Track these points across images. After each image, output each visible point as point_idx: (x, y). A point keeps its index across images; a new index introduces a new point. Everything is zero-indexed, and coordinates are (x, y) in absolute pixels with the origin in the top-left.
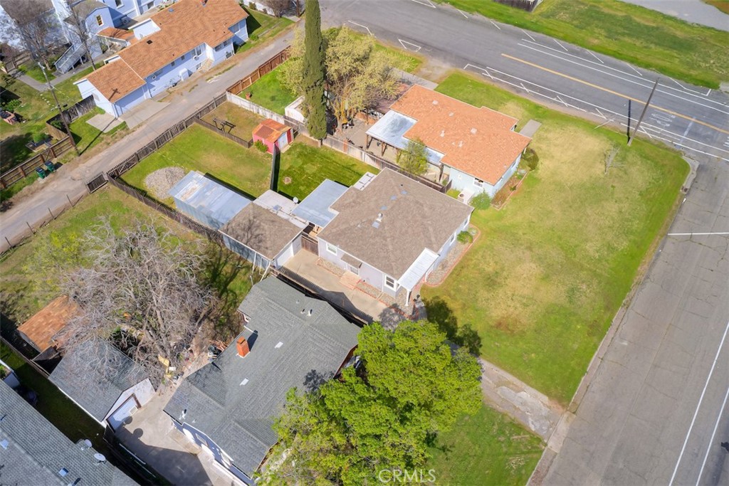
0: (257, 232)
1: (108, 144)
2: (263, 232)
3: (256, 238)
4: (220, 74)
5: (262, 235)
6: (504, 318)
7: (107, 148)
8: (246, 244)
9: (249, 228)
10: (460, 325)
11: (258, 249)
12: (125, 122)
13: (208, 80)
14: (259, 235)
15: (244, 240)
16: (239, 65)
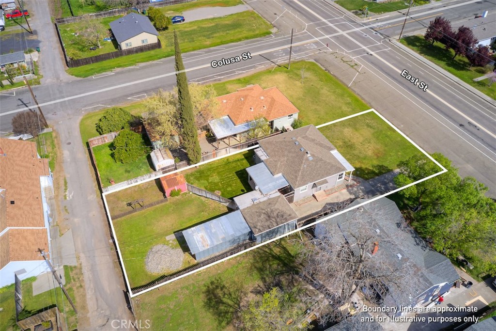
0: (275, 214)
1: (81, 286)
2: (278, 211)
3: (278, 217)
4: (66, 189)
5: (279, 212)
6: (374, 153)
7: (84, 289)
8: (278, 225)
9: (269, 217)
10: (371, 168)
11: (286, 220)
12: (65, 266)
13: (66, 198)
14: (278, 214)
15: (275, 224)
16: (68, 176)
